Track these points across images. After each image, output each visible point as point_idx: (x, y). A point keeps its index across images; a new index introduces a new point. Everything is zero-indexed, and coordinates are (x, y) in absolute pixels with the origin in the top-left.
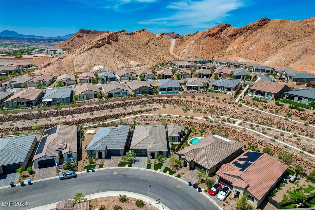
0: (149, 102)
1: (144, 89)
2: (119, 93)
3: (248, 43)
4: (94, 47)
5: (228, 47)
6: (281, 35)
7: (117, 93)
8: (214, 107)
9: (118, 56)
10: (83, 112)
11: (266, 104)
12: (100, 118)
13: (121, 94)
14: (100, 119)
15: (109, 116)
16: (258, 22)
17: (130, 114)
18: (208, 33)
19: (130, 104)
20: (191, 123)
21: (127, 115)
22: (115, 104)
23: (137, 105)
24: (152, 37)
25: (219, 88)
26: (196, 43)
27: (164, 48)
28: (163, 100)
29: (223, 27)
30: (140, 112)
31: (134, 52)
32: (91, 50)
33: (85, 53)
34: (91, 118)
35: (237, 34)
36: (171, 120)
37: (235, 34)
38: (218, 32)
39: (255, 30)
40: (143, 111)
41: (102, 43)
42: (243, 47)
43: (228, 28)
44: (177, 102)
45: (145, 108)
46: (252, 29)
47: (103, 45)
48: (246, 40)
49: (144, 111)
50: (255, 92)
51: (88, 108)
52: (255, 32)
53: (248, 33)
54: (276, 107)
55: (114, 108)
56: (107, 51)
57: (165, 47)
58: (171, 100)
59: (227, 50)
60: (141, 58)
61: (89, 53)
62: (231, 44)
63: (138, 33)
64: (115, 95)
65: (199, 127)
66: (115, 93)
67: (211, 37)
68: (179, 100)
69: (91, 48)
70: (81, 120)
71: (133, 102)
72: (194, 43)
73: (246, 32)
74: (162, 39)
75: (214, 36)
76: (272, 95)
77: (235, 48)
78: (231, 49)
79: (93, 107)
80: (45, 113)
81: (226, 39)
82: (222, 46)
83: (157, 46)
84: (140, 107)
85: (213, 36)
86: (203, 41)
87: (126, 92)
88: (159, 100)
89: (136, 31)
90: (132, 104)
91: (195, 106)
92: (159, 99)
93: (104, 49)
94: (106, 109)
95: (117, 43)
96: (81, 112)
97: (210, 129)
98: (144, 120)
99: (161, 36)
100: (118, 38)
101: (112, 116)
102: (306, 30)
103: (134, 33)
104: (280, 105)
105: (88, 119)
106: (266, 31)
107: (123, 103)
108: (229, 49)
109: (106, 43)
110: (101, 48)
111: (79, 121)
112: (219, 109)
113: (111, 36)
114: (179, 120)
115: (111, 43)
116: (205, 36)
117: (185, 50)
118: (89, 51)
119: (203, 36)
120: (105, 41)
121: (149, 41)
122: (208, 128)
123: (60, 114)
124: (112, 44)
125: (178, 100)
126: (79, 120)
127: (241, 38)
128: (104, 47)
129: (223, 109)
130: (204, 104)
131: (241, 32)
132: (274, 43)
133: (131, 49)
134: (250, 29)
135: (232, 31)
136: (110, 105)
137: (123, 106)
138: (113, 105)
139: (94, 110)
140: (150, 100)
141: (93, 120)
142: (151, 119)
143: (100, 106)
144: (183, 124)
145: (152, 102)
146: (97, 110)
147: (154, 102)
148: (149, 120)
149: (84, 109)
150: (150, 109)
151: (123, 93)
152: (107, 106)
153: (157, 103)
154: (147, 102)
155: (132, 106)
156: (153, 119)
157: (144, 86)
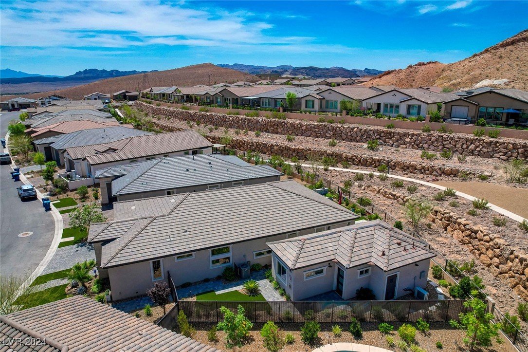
0: (472, 147)
1: (489, 105)
2: (397, 107)
7: (392, 106)
13: (403, 110)
19: (401, 141)
21: (362, 165)
30: (408, 168)
40: (419, 167)
45: (439, 162)
51: (292, 125)
55: (351, 140)
61: (499, 53)
64: (385, 111)
66: (386, 106)
84: (423, 155)
87: (420, 107)
90: (408, 140)
96: (279, 130)
137: (376, 139)
138: (350, 132)
139: (303, 132)
140: (480, 141)
141: (280, 151)
142: (398, 195)
143: (320, 125)
144: (501, 266)
145: (485, 150)
146: (311, 134)
147: (496, 155)
148: (393, 195)
149: (286, 126)
150: (447, 171)
151: (409, 107)
152: (334, 131)
153: (507, 160)
154: (465, 146)
155: (406, 148)
156: (405, 197)
157: (491, 92)
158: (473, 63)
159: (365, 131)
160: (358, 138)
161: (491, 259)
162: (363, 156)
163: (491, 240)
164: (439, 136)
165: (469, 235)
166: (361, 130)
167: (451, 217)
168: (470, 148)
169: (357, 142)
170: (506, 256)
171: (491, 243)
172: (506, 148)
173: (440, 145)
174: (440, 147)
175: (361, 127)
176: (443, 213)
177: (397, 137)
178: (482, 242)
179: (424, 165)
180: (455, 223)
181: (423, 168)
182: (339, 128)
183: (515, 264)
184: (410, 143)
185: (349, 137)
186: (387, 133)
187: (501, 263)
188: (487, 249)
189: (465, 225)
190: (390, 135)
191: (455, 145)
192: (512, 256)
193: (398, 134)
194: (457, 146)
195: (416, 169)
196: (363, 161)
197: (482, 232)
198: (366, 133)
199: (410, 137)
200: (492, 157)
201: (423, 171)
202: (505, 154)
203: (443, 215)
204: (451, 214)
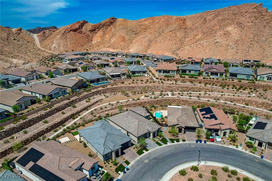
0: (90, 95)
1: (79, 85)
3: (107, 36)
5: (93, 40)
6: (128, 30)
7: (57, 93)
8: (146, 87)
10: (34, 123)
11: (175, 78)
12: (58, 123)
13: (61, 93)
15: (66, 118)
16: (108, 20)
17: (82, 111)
18: (71, 29)
20: (141, 103)
22: (63, 105)
23: (82, 101)
25: (136, 73)
26: (63, 38)
28: (101, 91)
29: (82, 23)
34: (49, 127)
35: (96, 30)
37: (94, 29)
38: (79, 27)
39: (109, 26)
40: (91, 104)
42: (105, 40)
43: (86, 24)
44: (112, 90)
45: (92, 101)
46: (106, 25)
48: (104, 34)
49: (93, 104)
50: (162, 71)
51: (38, 117)
52: (109, 28)
53: (104, 28)
54: (182, 79)
55: (63, 109)
57: (29, 42)
58: (108, 89)
59: (93, 43)
60: (18, 55)
62: (94, 37)
65: (148, 105)
66: (55, 94)
67: (74, 32)
68: (114, 88)
70: (40, 133)
71: (78, 98)
72: (61, 38)
73: (102, 27)
74: (21, 34)
75: (77, 31)
76: (174, 72)
77: (99, 41)
78: (96, 42)
79: (43, 115)
81: (87, 33)
82: (87, 39)
83: (20, 41)
84: (87, 102)
85: (75, 31)
86: (68, 35)
87: (65, 90)
90: (77, 100)
91: (130, 89)
92: (97, 91)
96: (31, 124)
97: (156, 104)
98: (101, 112)
99: (19, 31)
101: (69, 117)
102: (143, 27)
104: (183, 77)
105: (47, 128)
106: (117, 27)
107: (70, 102)
108: (94, 42)
112: (150, 88)
116: (68, 31)
117: (54, 44)
119: (67, 31)
121: (8, 37)
122: (156, 103)
126: (37, 134)
127: (100, 33)
129: (153, 87)
130: (137, 87)
131: (98, 28)
132: (126, 36)
134: (104, 26)
135: (90, 27)
136: (59, 107)
137: (70, 104)
139: (44, 117)
141: (51, 128)
142: (107, 110)
143: (50, 111)
145: (92, 94)
146: (48, 116)
147: (94, 94)
149: (34, 119)
152: (57, 109)
153: (96, 95)
154: (89, 96)
155: (78, 103)
157: (79, 81)
159: (66, 104)
160: (65, 107)
164: (83, 96)
172: (95, 92)
173: (85, 98)
177: (75, 101)
184: (78, 101)
189: (126, 105)
190: (73, 101)
191: (87, 96)
197: (129, 104)
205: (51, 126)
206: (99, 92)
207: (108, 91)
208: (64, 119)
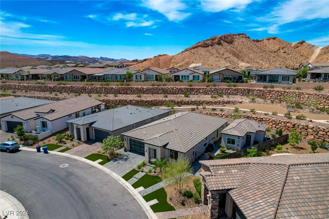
0: (229, 91)
1: (227, 74)
2: (188, 76)
4: (200, 46)
7: (185, 76)
9: (227, 57)
10: (131, 93)
12: (146, 102)
13: (191, 78)
14: (146, 104)
15: (159, 101)
17: (191, 104)
19: (198, 91)
21: (186, 104)
23: (209, 94)
24: (285, 46)
27: (301, 57)
28: (255, 91)
30: (209, 103)
31: (251, 55)
32: (195, 49)
33: (187, 52)
34: (135, 100)
36: (253, 118)
40: (213, 102)
41: (210, 43)
44: (280, 96)
45: (220, 99)
47: (212, 46)
51: (137, 89)
55: (173, 94)
56: (214, 51)
58: (270, 92)
60: (258, 61)
61: (192, 52)
63: (265, 41)
64: (182, 79)
66: (182, 76)
69: (196, 47)
70: (122, 101)
71: (203, 89)
74: (300, 48)
79: (143, 89)
80: (90, 88)
83: (290, 55)
84: (212, 97)
87: (199, 76)
88: (247, 91)
89: (264, 39)
90: (201, 91)
92: (248, 89)
93: (211, 49)
94: (161, 94)
95: (231, 45)
96: (128, 92)
99: (299, 45)
100: (233, 40)
101: (164, 102)
103: (261, 41)
105: (131, 100)
107: (187, 89)
109: (216, 43)
110: (208, 48)
111: (120, 102)
113: (225, 37)
114: (270, 118)
115: (222, 44)
118: (193, 50)
120: (214, 41)
123: (104, 91)
124: (224, 45)
125: (283, 93)
126: (119, 100)
128: (212, 48)
133: (248, 52)
136: (168, 88)
137: (186, 92)
138: (172, 90)
139: (144, 92)
140: (232, 89)
141: (136, 103)
142: (218, 113)
143: (154, 88)
144: (276, 127)
145: (234, 92)
146: (149, 93)
147: (238, 94)
148: (215, 114)
149: (133, 89)
150: (226, 102)
151: (194, 76)
152: (163, 90)
153: (242, 95)
154: (226, 91)
155: (201, 95)
156: (222, 113)
157: (227, 69)
158: (183, 56)
159: (180, 89)
160: (177, 92)
161: (272, 126)
162: (186, 100)
163: (270, 119)
164: (215, 88)
165: (260, 120)
166: (178, 88)
167: (249, 116)
168: (228, 92)
169: (176, 94)
170: (278, 123)
171: (270, 120)
172: (241, 91)
173: (216, 92)
174: (216, 93)
175: (177, 87)
176: (244, 115)
178: (266, 121)
179: (215, 100)
180: (251, 118)
181: (215, 102)
182: (166, 88)
183: (282, 124)
184: (202, 92)
185: (172, 92)
186: (191, 89)
187: (276, 126)
188: (269, 123)
189: (256, 118)
190: (192, 89)
191: (222, 91)
192: (280, 122)
193: (196, 89)
194: (223, 92)
195: (212, 103)
196: (187, 102)
197: (265, 118)
198: (181, 90)
199: (202, 90)
200: (237, 95)
201: (215, 103)
202: (241, 93)
203: (244, 116)
204: (248, 115)
205: (137, 100)
206: (250, 93)
207: (270, 95)
208: (156, 100)
